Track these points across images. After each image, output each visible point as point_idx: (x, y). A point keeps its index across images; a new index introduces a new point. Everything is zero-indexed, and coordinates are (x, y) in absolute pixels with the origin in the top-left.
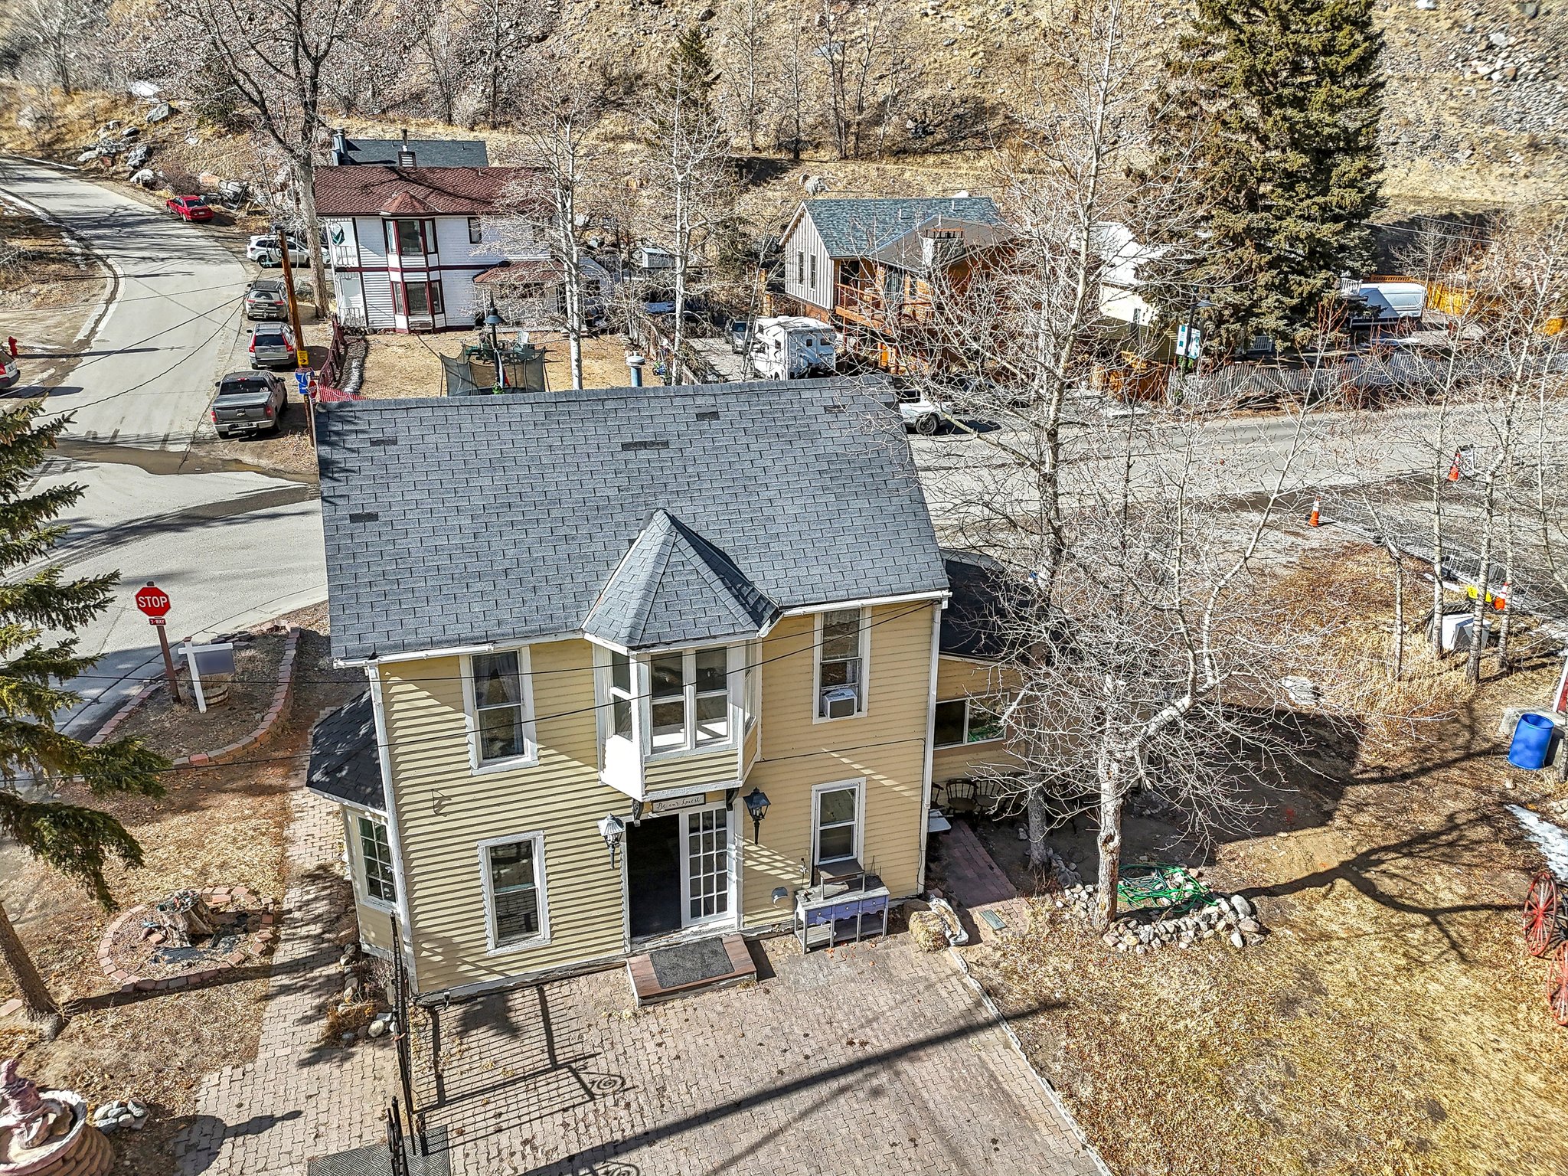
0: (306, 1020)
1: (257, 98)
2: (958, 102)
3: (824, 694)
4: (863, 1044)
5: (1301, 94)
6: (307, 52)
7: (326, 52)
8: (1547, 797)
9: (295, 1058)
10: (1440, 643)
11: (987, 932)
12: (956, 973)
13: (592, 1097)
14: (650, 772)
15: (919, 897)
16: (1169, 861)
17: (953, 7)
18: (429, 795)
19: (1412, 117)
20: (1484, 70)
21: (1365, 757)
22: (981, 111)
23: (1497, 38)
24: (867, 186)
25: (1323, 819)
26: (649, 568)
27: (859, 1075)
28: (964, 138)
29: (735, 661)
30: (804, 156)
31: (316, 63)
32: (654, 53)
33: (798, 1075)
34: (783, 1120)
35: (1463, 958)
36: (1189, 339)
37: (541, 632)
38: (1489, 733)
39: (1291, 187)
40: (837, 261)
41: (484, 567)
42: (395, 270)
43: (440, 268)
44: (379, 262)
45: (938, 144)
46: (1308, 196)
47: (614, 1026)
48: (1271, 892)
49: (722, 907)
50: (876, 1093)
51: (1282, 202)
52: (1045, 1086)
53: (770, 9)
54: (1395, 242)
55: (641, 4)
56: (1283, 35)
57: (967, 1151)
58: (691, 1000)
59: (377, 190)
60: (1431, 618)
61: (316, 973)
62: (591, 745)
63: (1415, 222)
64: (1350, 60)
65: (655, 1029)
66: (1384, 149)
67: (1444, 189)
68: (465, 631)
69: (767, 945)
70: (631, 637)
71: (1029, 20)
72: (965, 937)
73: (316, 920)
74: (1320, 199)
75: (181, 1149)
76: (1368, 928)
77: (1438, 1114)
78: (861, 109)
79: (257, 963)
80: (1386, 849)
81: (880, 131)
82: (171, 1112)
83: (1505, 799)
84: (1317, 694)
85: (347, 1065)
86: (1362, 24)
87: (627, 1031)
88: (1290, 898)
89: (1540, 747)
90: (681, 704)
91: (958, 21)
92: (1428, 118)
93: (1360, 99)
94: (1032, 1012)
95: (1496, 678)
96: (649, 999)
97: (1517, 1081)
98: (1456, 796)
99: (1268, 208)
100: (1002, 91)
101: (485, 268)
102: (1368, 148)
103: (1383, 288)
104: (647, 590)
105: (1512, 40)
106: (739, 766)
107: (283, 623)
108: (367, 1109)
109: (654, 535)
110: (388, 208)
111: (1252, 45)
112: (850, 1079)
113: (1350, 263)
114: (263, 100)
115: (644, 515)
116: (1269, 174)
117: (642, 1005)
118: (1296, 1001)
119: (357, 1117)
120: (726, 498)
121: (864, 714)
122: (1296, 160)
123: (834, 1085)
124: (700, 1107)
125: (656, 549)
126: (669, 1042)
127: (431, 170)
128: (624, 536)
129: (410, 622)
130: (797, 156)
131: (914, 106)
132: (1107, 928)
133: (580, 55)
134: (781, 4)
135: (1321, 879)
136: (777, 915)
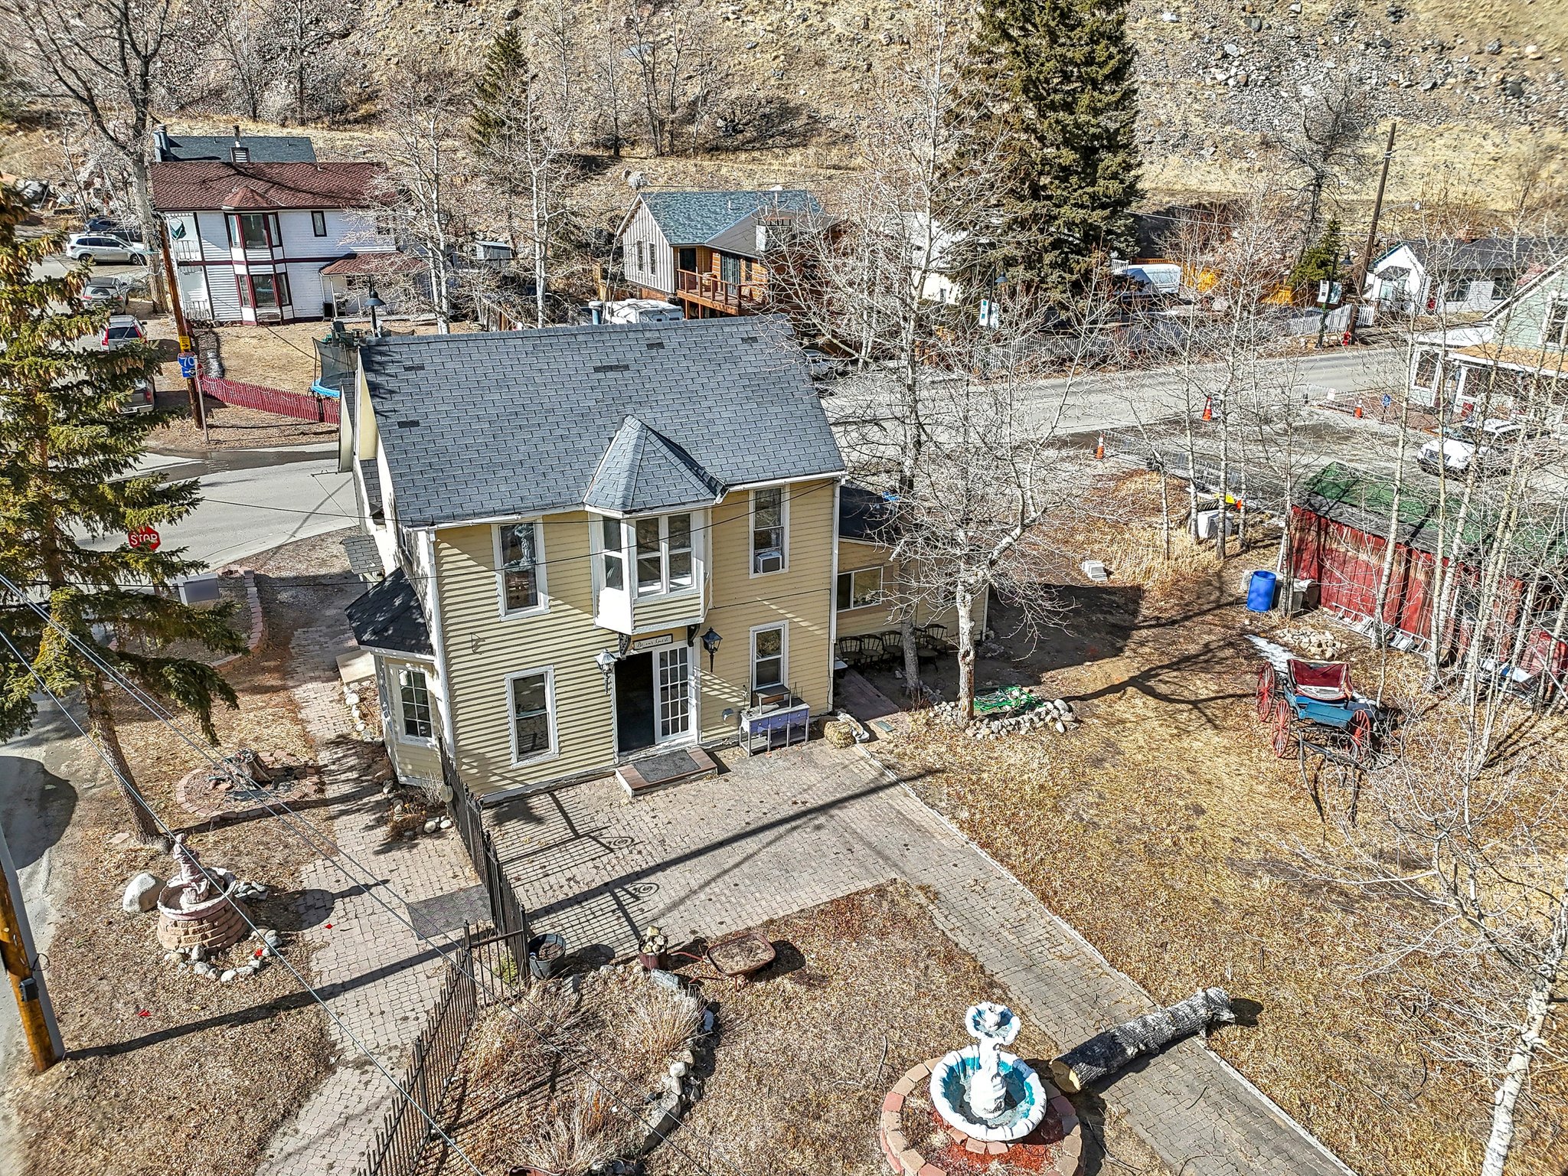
0: (369, 828)
1: (84, 93)
2: (763, 102)
3: (756, 555)
4: (804, 803)
5: (1070, 99)
6: (136, 50)
7: (156, 50)
8: (1273, 628)
9: (370, 851)
10: (1197, 531)
11: (881, 733)
12: (862, 758)
13: (612, 851)
14: (637, 611)
15: (830, 714)
16: (1005, 685)
17: (752, 12)
18: (469, 638)
19: (1163, 118)
20: (1221, 77)
21: (1145, 612)
22: (787, 112)
23: (1230, 48)
24: (687, 181)
25: (1118, 652)
26: (630, 455)
27: (804, 819)
28: (772, 136)
29: (697, 522)
30: (622, 153)
31: (146, 61)
32: (463, 51)
33: (760, 824)
34: (756, 848)
35: (1216, 727)
36: (990, 312)
37: (554, 505)
38: (1233, 591)
39: (1065, 179)
40: (675, 248)
41: (504, 459)
42: (239, 263)
43: (285, 261)
44: (224, 256)
45: (749, 142)
46: (1080, 187)
47: (616, 810)
48: (1082, 698)
49: (685, 728)
50: (818, 828)
51: (1059, 192)
52: (936, 814)
53: (576, 10)
54: (1155, 229)
55: (445, 2)
56: (1052, 48)
57: (887, 852)
58: (670, 790)
59: (216, 185)
60: (1189, 514)
61: (365, 800)
62: (588, 596)
63: (1170, 211)
64: (1106, 71)
65: (648, 809)
66: (1141, 147)
67: (1193, 183)
68: (498, 506)
69: (720, 754)
70: (624, 504)
71: (822, 27)
72: (867, 735)
73: (351, 769)
74: (1089, 190)
75: (302, 909)
76: (1151, 714)
77: (1199, 811)
78: (674, 109)
79: (314, 797)
80: (1162, 667)
81: (692, 129)
82: (284, 889)
83: (1244, 631)
84: (1109, 573)
85: (415, 851)
86: (1116, 39)
87: (628, 813)
88: (1096, 701)
89: (1267, 594)
90: (658, 560)
91: (758, 26)
92: (1177, 119)
93: (1117, 103)
94: (921, 776)
95: (1238, 555)
96: (639, 791)
97: (1251, 790)
98: (1210, 632)
99: (1049, 198)
100: (804, 92)
101: (332, 260)
102: (1125, 146)
103: (1147, 268)
104: (631, 471)
105: (1243, 50)
106: (702, 606)
107: (234, 568)
108: (440, 873)
109: (628, 435)
110: (229, 203)
111: (1027, 57)
112: (798, 822)
113: (1116, 244)
114: (91, 97)
115: (617, 419)
116: (1047, 168)
117: (635, 796)
118: (1103, 760)
119: (434, 879)
120: (677, 407)
121: (787, 569)
122: (1068, 156)
123: (788, 826)
124: (693, 848)
125: (633, 442)
126: (660, 815)
127: (269, 165)
128: (604, 434)
129: (456, 500)
130: (617, 152)
131: (723, 106)
132: (968, 726)
133: (386, 52)
134: (586, 6)
135: (1118, 688)
136: (726, 731)
